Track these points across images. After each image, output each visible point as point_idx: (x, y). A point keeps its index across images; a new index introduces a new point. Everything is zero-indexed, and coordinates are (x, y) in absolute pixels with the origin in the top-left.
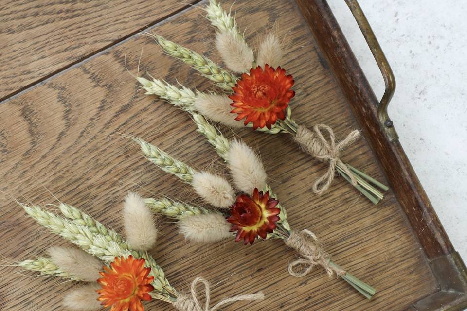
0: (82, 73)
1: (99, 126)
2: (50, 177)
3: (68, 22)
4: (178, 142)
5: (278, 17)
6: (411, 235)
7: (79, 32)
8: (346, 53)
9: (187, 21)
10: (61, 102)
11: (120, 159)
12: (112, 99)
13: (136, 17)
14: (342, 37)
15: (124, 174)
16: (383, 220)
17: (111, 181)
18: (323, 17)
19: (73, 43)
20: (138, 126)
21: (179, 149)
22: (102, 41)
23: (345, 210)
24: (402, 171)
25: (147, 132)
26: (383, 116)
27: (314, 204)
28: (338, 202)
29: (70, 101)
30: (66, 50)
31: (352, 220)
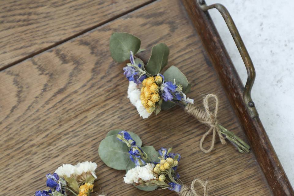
0: (32, 64)
1: (42, 103)
2: (4, 138)
3: (25, 28)
4: (98, 116)
5: (177, 28)
6: (268, 190)
7: (32, 35)
8: (223, 53)
9: (110, 29)
10: (15, 85)
11: (56, 127)
12: (52, 84)
13: (74, 26)
14: (220, 41)
15: (58, 138)
16: (247, 178)
17: (48, 142)
18: (207, 27)
19: (27, 43)
20: (70, 104)
21: (98, 121)
22: (47, 42)
23: (218, 170)
24: (260, 139)
25: (76, 108)
26: (247, 99)
27: (196, 164)
28: (214, 163)
29: (22, 84)
30: (21, 48)
31: (224, 177)
